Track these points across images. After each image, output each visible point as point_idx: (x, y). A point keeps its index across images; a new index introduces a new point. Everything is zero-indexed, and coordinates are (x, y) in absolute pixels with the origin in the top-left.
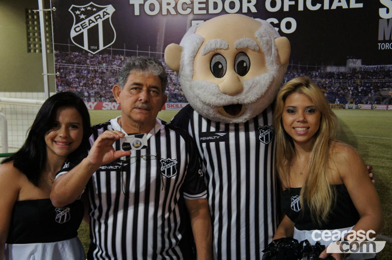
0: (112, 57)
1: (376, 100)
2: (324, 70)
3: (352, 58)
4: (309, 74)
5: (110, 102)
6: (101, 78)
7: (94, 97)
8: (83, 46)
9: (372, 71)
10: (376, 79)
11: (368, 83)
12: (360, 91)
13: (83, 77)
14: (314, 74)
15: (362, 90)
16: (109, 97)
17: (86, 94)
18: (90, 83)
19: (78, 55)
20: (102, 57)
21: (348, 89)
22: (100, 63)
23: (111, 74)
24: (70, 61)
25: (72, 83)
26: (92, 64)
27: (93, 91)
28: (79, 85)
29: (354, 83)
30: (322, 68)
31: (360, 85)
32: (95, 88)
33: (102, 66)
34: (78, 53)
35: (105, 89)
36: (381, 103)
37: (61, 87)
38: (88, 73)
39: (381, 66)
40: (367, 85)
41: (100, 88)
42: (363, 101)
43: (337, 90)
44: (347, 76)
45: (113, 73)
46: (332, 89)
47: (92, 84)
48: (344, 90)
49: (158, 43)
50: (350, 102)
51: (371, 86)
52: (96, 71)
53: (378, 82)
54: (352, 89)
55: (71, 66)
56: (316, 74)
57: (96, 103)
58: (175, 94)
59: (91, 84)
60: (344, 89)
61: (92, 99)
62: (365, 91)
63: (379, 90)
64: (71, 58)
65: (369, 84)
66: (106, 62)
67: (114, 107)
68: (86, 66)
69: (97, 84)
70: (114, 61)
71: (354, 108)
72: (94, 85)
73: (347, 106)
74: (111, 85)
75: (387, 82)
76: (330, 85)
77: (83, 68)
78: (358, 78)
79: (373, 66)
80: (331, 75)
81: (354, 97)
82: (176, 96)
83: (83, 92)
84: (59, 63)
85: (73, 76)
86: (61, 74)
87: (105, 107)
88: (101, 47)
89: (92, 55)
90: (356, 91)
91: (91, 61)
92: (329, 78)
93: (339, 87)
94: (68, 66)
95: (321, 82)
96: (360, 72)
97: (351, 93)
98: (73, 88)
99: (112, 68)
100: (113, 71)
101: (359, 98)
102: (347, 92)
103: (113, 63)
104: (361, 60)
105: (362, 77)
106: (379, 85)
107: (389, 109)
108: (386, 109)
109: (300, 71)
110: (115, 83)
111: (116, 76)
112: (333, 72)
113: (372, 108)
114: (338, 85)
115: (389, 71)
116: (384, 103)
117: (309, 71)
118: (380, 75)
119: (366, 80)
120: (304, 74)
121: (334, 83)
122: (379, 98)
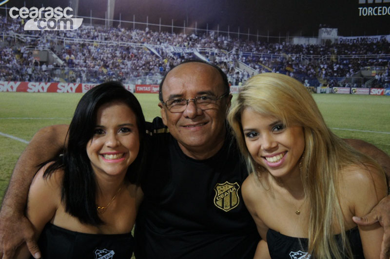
1: (356, 82)
2: (289, 42)
3: (326, 27)
4: (271, 47)
5: (7, 80)
9: (351, 44)
10: (355, 54)
11: (346, 59)
12: (335, 69)
14: (277, 47)
15: (339, 68)
16: (5, 74)
21: (320, 67)
23: (8, 43)
29: (328, 59)
30: (287, 40)
31: (335, 62)
36: (362, 85)
39: (363, 37)
40: (345, 62)
42: (340, 83)
43: (306, 68)
44: (319, 50)
45: (10, 42)
46: (300, 67)
48: (315, 68)
50: (323, 84)
51: (350, 64)
53: (358, 59)
54: (325, 67)
56: (279, 48)
58: (96, 72)
60: (316, 67)
62: (342, 70)
63: (359, 69)
65: (347, 61)
67: (12, 87)
70: (11, 25)
71: (328, 92)
73: (319, 89)
74: (7, 58)
75: (370, 59)
76: (298, 62)
78: (333, 53)
79: (353, 38)
80: (298, 49)
81: (328, 77)
82: (96, 75)
90: (330, 71)
92: (296, 53)
93: (309, 65)
95: (286, 58)
96: (336, 45)
97: (324, 72)
99: (8, 34)
100: (9, 39)
101: (334, 80)
102: (319, 72)
103: (10, 28)
104: (337, 29)
105: (337, 51)
106: (359, 62)
107: (371, 93)
108: (368, 93)
109: (259, 43)
110: (12, 56)
111: (13, 45)
112: (302, 45)
113: (350, 93)
114: (307, 62)
115: (372, 44)
116: (366, 86)
117: (271, 44)
118: (361, 49)
119: (343, 56)
120: (264, 47)
121: (303, 59)
122: (359, 79)
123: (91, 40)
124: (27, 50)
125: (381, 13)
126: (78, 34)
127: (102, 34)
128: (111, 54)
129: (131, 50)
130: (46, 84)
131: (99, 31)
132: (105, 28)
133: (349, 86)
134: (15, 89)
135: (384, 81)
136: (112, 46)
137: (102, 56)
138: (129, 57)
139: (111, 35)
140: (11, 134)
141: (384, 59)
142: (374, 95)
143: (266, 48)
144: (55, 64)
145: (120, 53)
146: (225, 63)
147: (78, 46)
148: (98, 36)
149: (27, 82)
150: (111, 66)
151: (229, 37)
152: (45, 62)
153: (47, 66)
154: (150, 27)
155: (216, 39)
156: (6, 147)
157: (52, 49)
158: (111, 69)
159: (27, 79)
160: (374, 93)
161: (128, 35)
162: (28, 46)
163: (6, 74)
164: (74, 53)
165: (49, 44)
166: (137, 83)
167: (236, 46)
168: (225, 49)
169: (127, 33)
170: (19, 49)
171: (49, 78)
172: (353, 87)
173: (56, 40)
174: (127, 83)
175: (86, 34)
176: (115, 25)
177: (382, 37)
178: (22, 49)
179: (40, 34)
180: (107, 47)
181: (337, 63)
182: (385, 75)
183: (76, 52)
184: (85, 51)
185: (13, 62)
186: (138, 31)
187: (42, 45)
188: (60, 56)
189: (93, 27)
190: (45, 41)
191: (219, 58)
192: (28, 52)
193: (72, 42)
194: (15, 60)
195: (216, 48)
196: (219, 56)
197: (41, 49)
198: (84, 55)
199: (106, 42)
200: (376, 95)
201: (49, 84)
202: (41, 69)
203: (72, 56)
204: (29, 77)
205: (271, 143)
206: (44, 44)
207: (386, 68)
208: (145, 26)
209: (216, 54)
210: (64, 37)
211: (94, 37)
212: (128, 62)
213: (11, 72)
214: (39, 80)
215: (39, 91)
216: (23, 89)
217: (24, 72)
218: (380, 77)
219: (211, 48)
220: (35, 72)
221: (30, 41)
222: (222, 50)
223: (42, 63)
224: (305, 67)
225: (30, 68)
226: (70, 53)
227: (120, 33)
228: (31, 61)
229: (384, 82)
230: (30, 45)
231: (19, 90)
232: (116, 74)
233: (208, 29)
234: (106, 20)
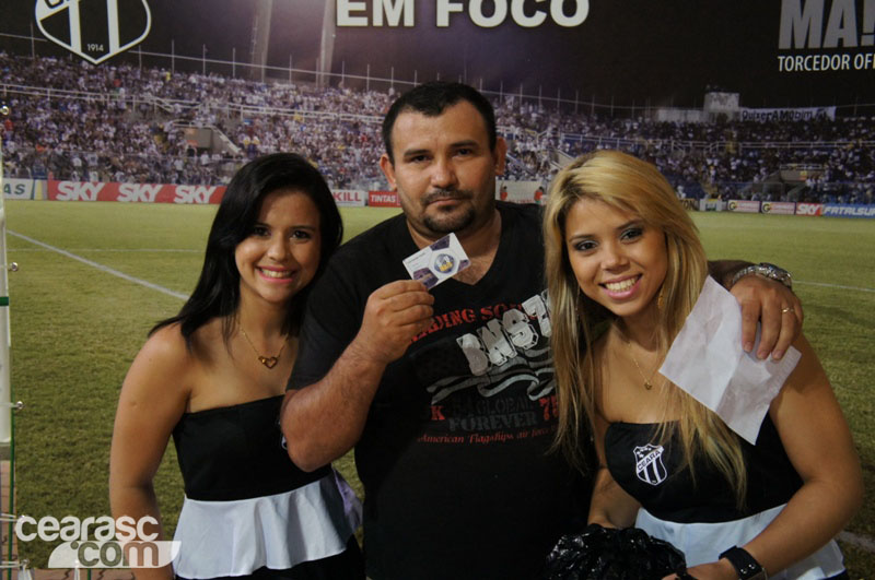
0: (142, 73)
1: (770, 192)
2: (651, 117)
3: (718, 91)
4: (617, 125)
5: (138, 182)
6: (115, 123)
7: (97, 168)
8: (69, 43)
9: (762, 122)
10: (771, 140)
11: (753, 150)
13: (68, 119)
14: (628, 125)
15: (740, 166)
16: (135, 170)
17: (77, 162)
18: (88, 135)
19: (57, 64)
20: (116, 72)
21: (705, 163)
22: (111, 86)
23: (141, 115)
24: (35, 80)
25: (40, 134)
26: (91, 87)
27: (96, 155)
28: (60, 140)
29: (721, 149)
30: (647, 113)
31: (733, 155)
32: (100, 149)
33: (117, 95)
34: (55, 61)
35: (125, 152)
36: (782, 197)
37: (12, 143)
38: (83, 110)
39: (784, 110)
40: (751, 154)
41: (111, 147)
42: (740, 192)
43: (680, 165)
45: (144, 112)
46: (670, 162)
47: (92, 138)
48: (696, 165)
49: (255, 42)
50: (710, 193)
51: (759, 158)
52: (101, 107)
53: (775, 150)
54: (716, 164)
55: (39, 91)
56: (632, 127)
57: (101, 185)
59: (90, 137)
60: (698, 162)
61: (93, 175)
62: (746, 169)
63: (778, 168)
64: (37, 72)
65: (756, 153)
66: (128, 85)
67: (147, 194)
68: (77, 92)
69: (105, 139)
70: (147, 83)
71: (719, 208)
72: (96, 142)
73: (703, 203)
74: (139, 141)
75: (797, 149)
76: (665, 153)
77: (68, 97)
78: (729, 137)
79: (766, 111)
80: (667, 130)
81: (720, 182)
83: (71, 158)
84: (9, 82)
85: (45, 116)
86: (13, 109)
87: (125, 196)
88: (115, 48)
89: (92, 67)
90: (725, 170)
91: (89, 82)
92: (663, 137)
93: (685, 159)
94: (32, 90)
95: (643, 147)
96: (736, 124)
97: (713, 172)
98: (45, 146)
99: (142, 99)
100: (143, 107)
101: (731, 187)
102: (704, 172)
103: (145, 88)
104: (738, 95)
105: (738, 135)
106: (777, 156)
107: (798, 212)
108: (792, 212)
109: (595, 118)
110: (148, 137)
111: (151, 119)
112: (673, 123)
113: (760, 211)
114: (683, 153)
115: (802, 122)
116: (788, 198)
117: (617, 120)
118: (781, 131)
119: (748, 143)
120: (604, 126)
121: (675, 148)
122: (776, 186)
123: (289, 110)
124: (175, 127)
125: (819, 66)
126: (266, 98)
127: (311, 99)
128: (326, 135)
129: (361, 129)
130: (208, 188)
131: (305, 94)
132: (316, 89)
133: (759, 199)
134: (152, 198)
135: (821, 189)
136: (328, 121)
137: (309, 138)
138: (357, 142)
139: (325, 101)
140: (145, 278)
141: (822, 150)
142: (803, 215)
143: (609, 127)
144: (224, 152)
145: (342, 133)
146: (533, 154)
147: (265, 120)
148: (302, 103)
149: (174, 184)
150: (324, 156)
151: (541, 106)
152: (206, 149)
153: (210, 157)
154: (396, 86)
155: (516, 109)
156: (135, 302)
157: (219, 126)
158: (325, 162)
159: (174, 179)
160: (804, 212)
161: (356, 101)
162: (178, 120)
163: (138, 170)
164: (259, 132)
165: (214, 117)
166: (371, 189)
167: (553, 123)
168: (534, 128)
169: (356, 97)
170: (161, 126)
171: (214, 178)
172: (765, 200)
173: (226, 109)
174: (354, 189)
175: (281, 98)
176: (333, 82)
177: (819, 110)
178: (167, 126)
179: (198, 99)
180: (318, 123)
181: (737, 157)
182: (823, 179)
183: (263, 131)
184: (279, 129)
185: (150, 149)
186: (374, 93)
187: (202, 119)
188: (233, 139)
189: (294, 87)
190: (207, 111)
191: (523, 145)
192: (176, 130)
193: (255, 112)
194: (154, 146)
195: (516, 126)
196: (522, 141)
197: (200, 125)
198: (277, 136)
199: (317, 113)
200: (807, 215)
201: (213, 189)
202: (199, 161)
203: (256, 138)
204: (177, 175)
205: (620, 257)
206: (206, 116)
207: (826, 166)
208: (389, 85)
209: (517, 137)
210: (242, 103)
211: (296, 105)
212: (355, 151)
213: (146, 166)
214: (195, 181)
215: (195, 202)
216: (167, 198)
217: (169, 167)
218: (814, 182)
219: (508, 125)
220: (188, 166)
221: (180, 111)
222: (527, 130)
223: (201, 151)
224: (678, 162)
225: (179, 159)
226: (251, 133)
227: (342, 98)
228: (182, 147)
229: (822, 193)
230: (181, 118)
231: (159, 199)
232: (334, 172)
233: (504, 91)
234: (317, 73)
